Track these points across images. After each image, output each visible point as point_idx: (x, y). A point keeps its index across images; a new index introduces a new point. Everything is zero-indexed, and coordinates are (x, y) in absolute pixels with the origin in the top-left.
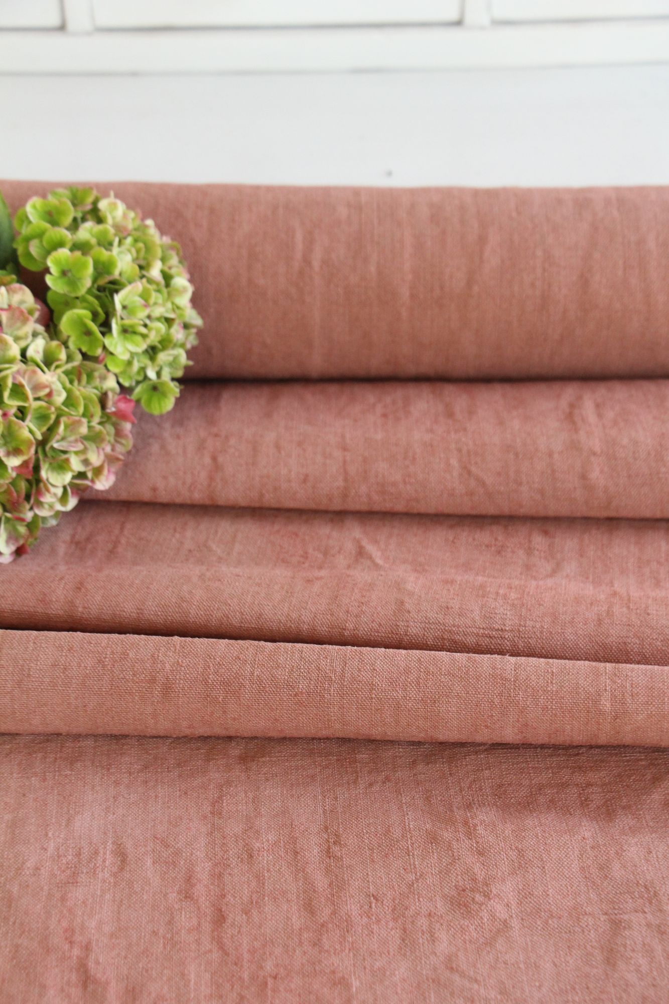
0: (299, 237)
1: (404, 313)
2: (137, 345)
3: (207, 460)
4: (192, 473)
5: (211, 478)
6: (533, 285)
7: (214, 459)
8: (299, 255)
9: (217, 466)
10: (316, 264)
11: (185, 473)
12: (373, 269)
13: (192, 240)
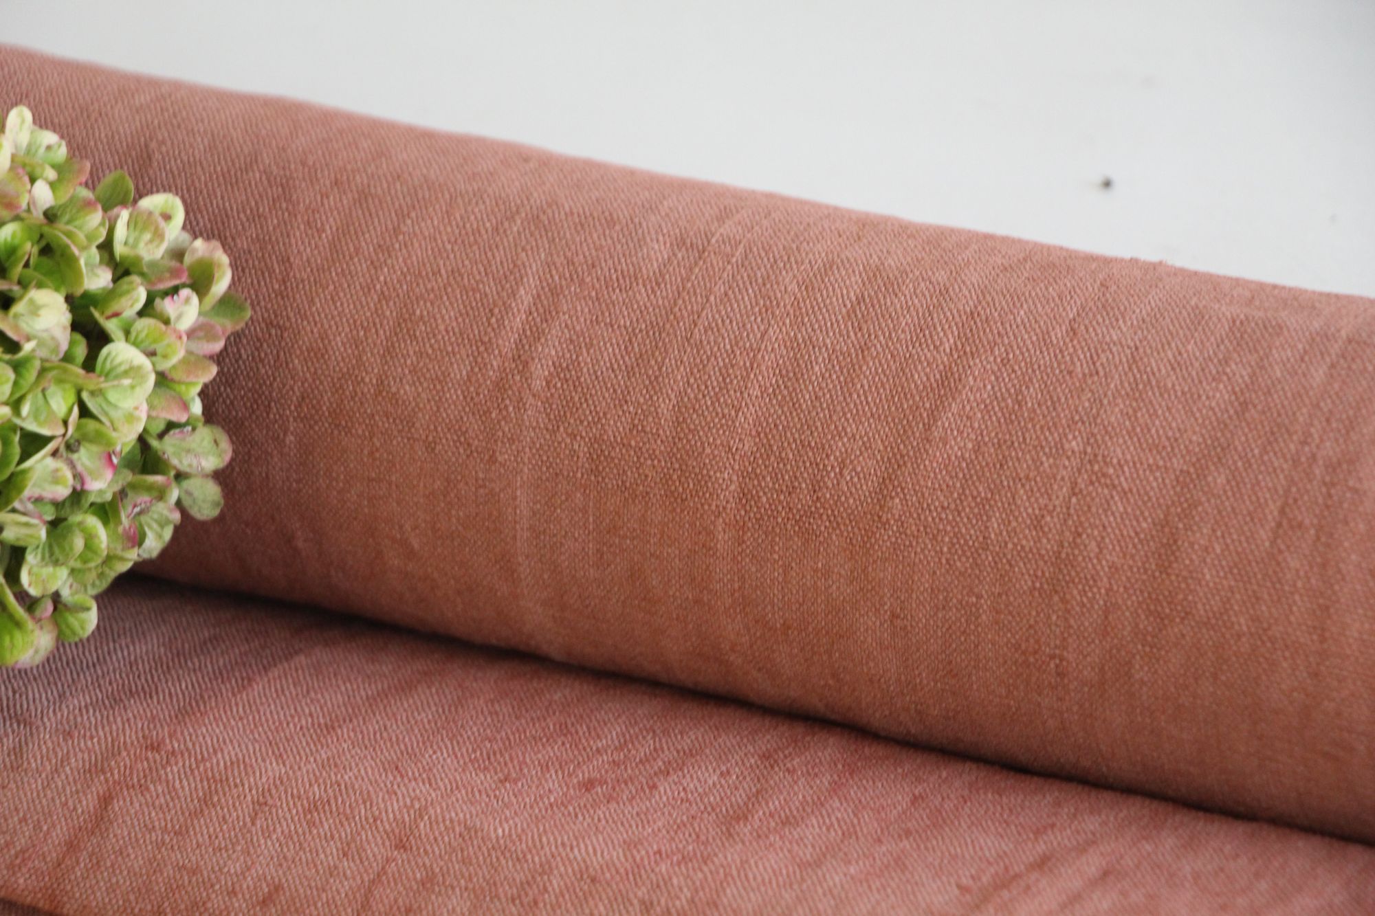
0: (525, 296)
3: (89, 802)
4: (38, 827)
5: (72, 846)
6: (1037, 524)
7: (106, 801)
8: (507, 343)
9: (101, 818)
10: (540, 372)
11: (24, 820)
12: (665, 408)
13: (285, 261)
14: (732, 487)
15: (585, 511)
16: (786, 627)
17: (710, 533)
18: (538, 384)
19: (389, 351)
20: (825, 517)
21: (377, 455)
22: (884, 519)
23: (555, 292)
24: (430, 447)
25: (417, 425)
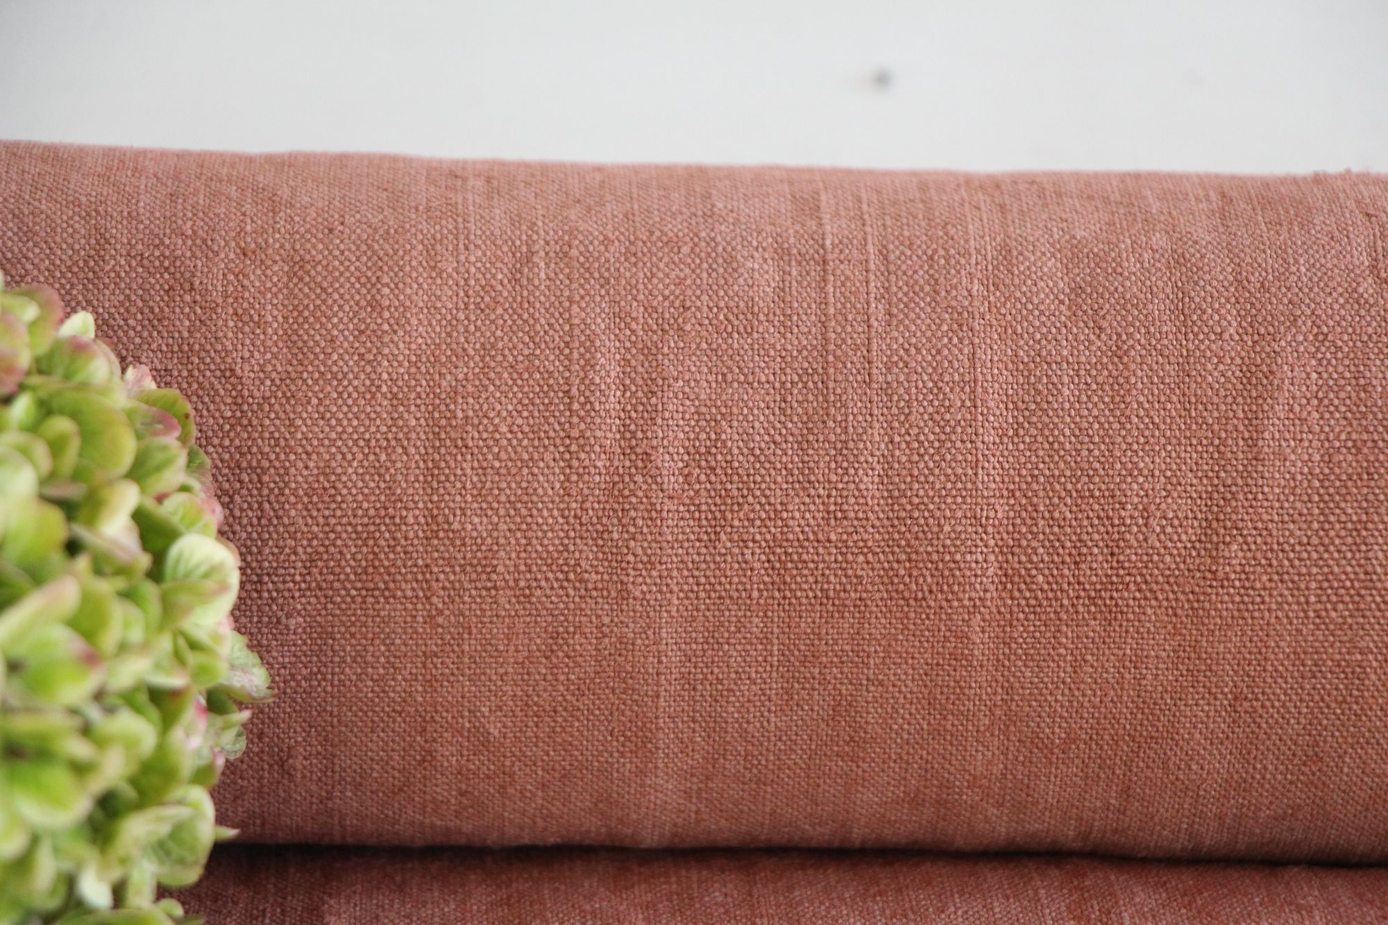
0: (608, 367)
1: (980, 640)
2: (56, 801)
8: (607, 434)
10: (669, 464)
12: (869, 483)
14: (991, 572)
15: (766, 639)
16: (1071, 739)
17: (964, 637)
18: (672, 482)
19: (433, 475)
20: (1132, 587)
21: (440, 620)
22: (1221, 575)
23: (649, 352)
24: (525, 597)
25: (501, 569)
